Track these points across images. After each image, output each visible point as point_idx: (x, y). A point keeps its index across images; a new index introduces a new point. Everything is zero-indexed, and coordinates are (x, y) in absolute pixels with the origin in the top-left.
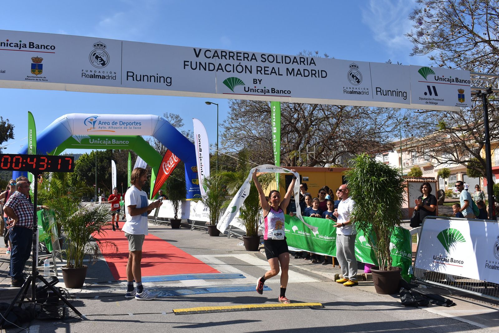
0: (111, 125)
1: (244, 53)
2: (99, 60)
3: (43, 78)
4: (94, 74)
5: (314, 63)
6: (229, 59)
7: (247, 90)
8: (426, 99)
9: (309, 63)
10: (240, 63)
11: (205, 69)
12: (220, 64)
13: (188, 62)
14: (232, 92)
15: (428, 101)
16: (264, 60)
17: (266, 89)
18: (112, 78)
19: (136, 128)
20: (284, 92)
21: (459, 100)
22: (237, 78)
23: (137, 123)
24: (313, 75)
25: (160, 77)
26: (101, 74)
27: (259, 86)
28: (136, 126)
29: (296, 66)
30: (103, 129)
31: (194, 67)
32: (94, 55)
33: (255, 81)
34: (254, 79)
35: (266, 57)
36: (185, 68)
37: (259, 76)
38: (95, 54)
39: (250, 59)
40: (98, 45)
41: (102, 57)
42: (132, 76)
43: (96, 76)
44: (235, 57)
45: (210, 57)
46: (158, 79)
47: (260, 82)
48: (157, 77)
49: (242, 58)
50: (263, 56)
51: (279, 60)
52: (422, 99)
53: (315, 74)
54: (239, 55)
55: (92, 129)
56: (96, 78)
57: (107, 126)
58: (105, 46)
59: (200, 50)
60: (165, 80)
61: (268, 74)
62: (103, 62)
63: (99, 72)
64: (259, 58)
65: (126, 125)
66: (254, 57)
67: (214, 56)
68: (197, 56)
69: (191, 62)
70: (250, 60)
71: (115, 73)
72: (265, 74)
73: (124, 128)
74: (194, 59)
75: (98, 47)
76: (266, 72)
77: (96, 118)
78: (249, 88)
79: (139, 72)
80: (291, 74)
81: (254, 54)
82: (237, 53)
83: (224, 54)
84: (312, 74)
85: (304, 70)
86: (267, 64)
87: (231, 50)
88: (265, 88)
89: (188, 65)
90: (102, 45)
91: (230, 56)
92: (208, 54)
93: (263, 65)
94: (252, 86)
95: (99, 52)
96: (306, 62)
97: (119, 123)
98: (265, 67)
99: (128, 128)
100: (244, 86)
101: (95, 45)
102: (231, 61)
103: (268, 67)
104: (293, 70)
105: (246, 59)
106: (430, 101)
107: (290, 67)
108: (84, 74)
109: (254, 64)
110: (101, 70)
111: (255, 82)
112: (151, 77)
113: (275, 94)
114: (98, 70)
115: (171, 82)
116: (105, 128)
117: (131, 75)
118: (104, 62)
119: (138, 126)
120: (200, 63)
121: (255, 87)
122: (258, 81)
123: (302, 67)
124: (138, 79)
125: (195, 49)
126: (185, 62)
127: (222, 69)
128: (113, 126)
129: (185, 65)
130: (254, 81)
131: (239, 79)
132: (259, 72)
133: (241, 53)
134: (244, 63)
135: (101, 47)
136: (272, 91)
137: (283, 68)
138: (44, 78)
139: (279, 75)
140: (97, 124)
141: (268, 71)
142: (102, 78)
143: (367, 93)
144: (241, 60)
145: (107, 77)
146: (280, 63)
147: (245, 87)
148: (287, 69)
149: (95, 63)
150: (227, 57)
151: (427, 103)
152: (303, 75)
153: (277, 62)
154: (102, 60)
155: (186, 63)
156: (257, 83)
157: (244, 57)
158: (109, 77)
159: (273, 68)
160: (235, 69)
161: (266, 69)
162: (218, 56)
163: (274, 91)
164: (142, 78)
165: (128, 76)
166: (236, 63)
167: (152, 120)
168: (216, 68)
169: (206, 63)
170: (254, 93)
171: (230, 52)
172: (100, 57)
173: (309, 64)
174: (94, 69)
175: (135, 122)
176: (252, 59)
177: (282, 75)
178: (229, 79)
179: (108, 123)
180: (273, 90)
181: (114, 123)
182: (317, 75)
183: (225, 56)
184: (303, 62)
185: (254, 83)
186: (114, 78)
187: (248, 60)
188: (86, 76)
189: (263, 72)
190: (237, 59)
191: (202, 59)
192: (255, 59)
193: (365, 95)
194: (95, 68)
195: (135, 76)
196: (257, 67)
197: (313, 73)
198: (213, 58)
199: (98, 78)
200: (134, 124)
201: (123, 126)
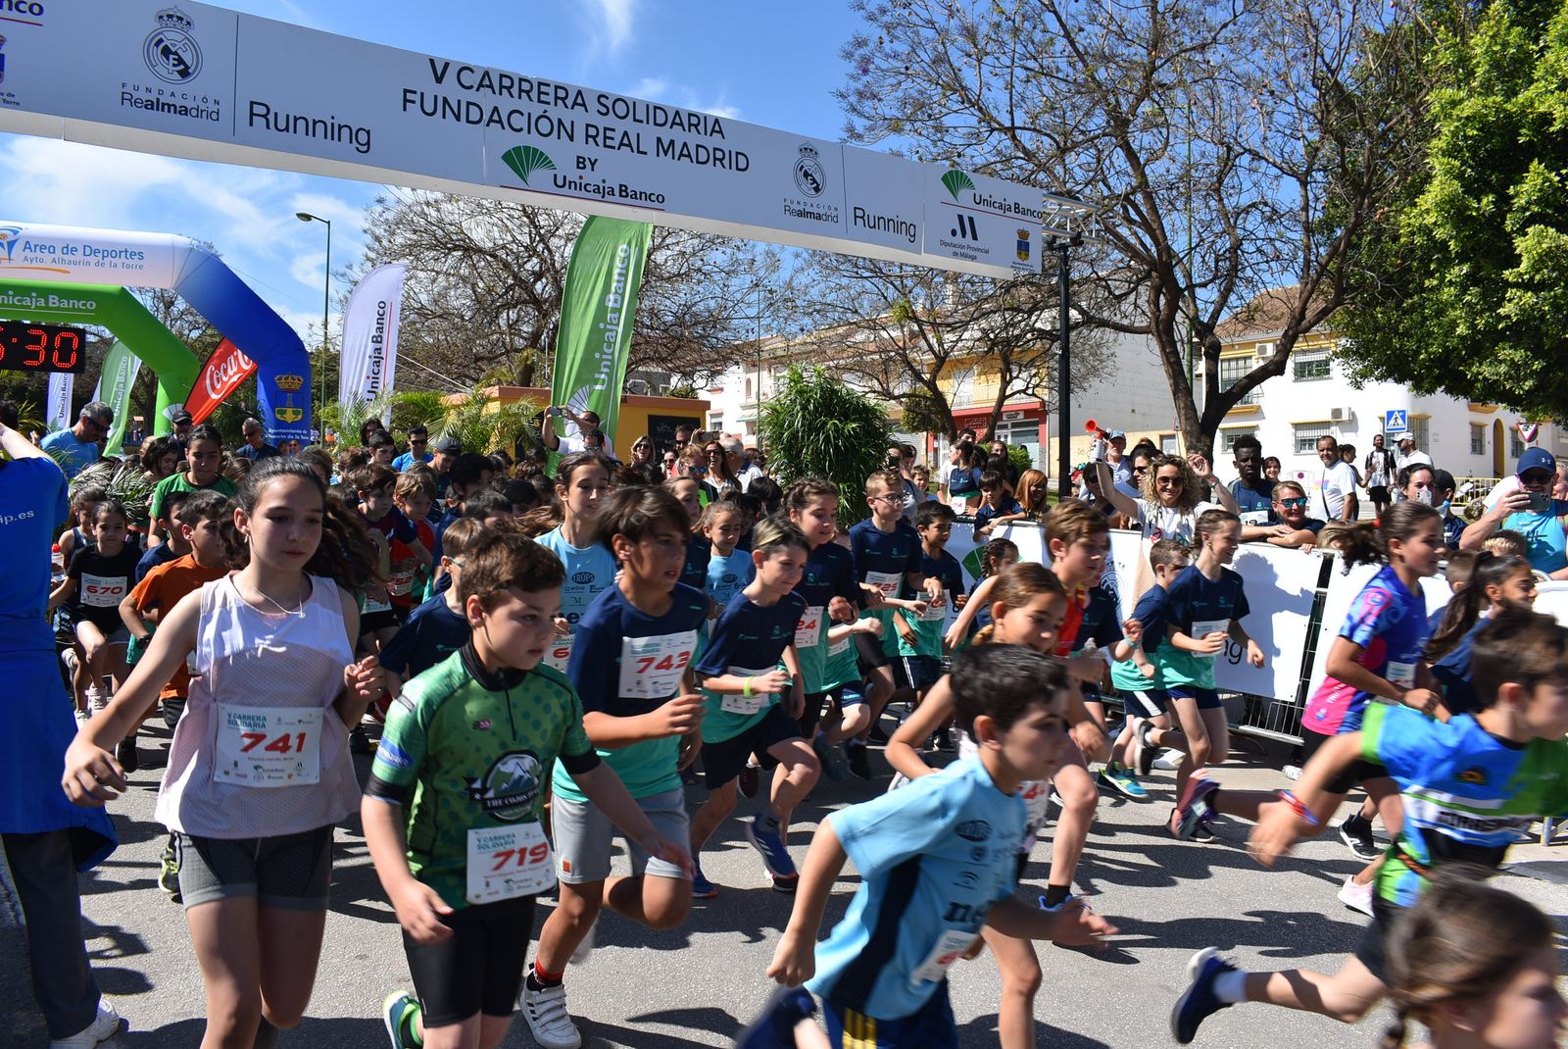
0: (58, 254)
1: (557, 87)
2: (172, 61)
3: (5, 97)
4: (158, 100)
5: (721, 132)
6: (520, 98)
7: (560, 182)
8: (955, 246)
9: (709, 131)
10: (545, 111)
11: (458, 118)
12: (496, 109)
13: (415, 92)
14: (523, 185)
15: (958, 250)
16: (604, 110)
17: (606, 186)
18: (209, 115)
19: (128, 266)
20: (648, 197)
21: (1019, 254)
22: (535, 150)
23: (133, 254)
24: (718, 162)
25: (340, 127)
26: (178, 102)
27: (590, 177)
28: (130, 262)
29: (679, 135)
30: (35, 264)
31: (429, 108)
32: (157, 44)
33: (581, 162)
34: (578, 157)
35: (609, 103)
36: (405, 109)
37: (590, 151)
38: (161, 41)
39: (570, 102)
40: (170, 16)
41: (180, 52)
42: (265, 116)
43: (163, 104)
44: (534, 94)
45: (471, 87)
46: (334, 131)
47: (593, 164)
48: (333, 124)
49: (551, 98)
50: (603, 100)
51: (641, 115)
52: (946, 244)
53: (721, 160)
54: (543, 89)
55: (5, 263)
56: (163, 110)
57: (47, 256)
58: (189, 23)
59: (447, 65)
60: (354, 136)
61: (613, 148)
62: (182, 67)
63: (173, 94)
64: (593, 104)
65: (100, 255)
66: (579, 101)
67: (481, 85)
68: (439, 80)
69: (422, 94)
70: (570, 105)
71: (217, 102)
72: (605, 146)
73: (97, 264)
74: (431, 89)
75: (170, 23)
76: (608, 142)
77: (15, 232)
78: (565, 177)
79: (282, 108)
80: (666, 153)
81: (579, 93)
82: (540, 84)
83: (507, 83)
84: (715, 159)
85: (698, 146)
86: (610, 121)
87: (524, 74)
88: (604, 181)
89: (413, 102)
90: (180, 19)
91: (521, 91)
92: (466, 77)
93: (601, 122)
94: (573, 174)
95: (173, 37)
96: (701, 128)
97: (80, 250)
98: (605, 129)
99: (107, 265)
100: (555, 172)
101: (161, 17)
102: (524, 104)
103: (613, 130)
104: (672, 142)
105: (559, 102)
106: (963, 251)
107: (667, 134)
108: (129, 97)
109: (578, 118)
110: (179, 90)
111: (581, 165)
112: (315, 123)
113: (628, 200)
114: (168, 89)
115: (368, 143)
116: (42, 260)
117: (259, 113)
118: (187, 67)
119: (136, 261)
120: (445, 100)
121: (581, 178)
122: (587, 163)
123: (693, 138)
124: (282, 125)
125: (432, 61)
126: (406, 91)
127: (500, 121)
128: (66, 257)
129: (406, 101)
130: (578, 162)
131: (542, 154)
132: (590, 140)
133: (548, 85)
134: (556, 112)
135: (179, 25)
136: (621, 191)
137: (649, 134)
138: (9, 95)
139: (639, 152)
140: (18, 248)
141: (612, 139)
142: (180, 112)
143: (835, 219)
144: (549, 103)
145: (194, 113)
146: (641, 122)
147: (555, 176)
148: (659, 140)
149: (159, 68)
150: (515, 91)
151: (955, 254)
152: (694, 159)
153: (635, 120)
154: (180, 61)
155: (409, 96)
156: (584, 167)
157: (557, 98)
158: (200, 113)
159: (626, 133)
160: (533, 124)
161: (609, 134)
162: (491, 86)
163: (625, 191)
164: (291, 124)
165: (252, 114)
166: (536, 109)
167: (172, 248)
168: (486, 118)
169: (459, 101)
170: (578, 193)
171: (521, 80)
172: (176, 53)
173: (709, 133)
174: (156, 84)
175: (126, 251)
176: (575, 103)
177: (645, 153)
178: (517, 149)
179: (52, 249)
180: (623, 190)
181: (69, 248)
182: (726, 162)
183: (509, 89)
184: (696, 126)
185: (578, 167)
186: (214, 116)
187: (566, 107)
188: (134, 102)
189: (600, 140)
190: (539, 101)
191: (450, 89)
192: (584, 105)
193: (829, 223)
194: (161, 81)
195: (271, 117)
196: (588, 126)
197: (718, 158)
198: (478, 90)
199: (169, 111)
200: (123, 254)
201: (93, 259)
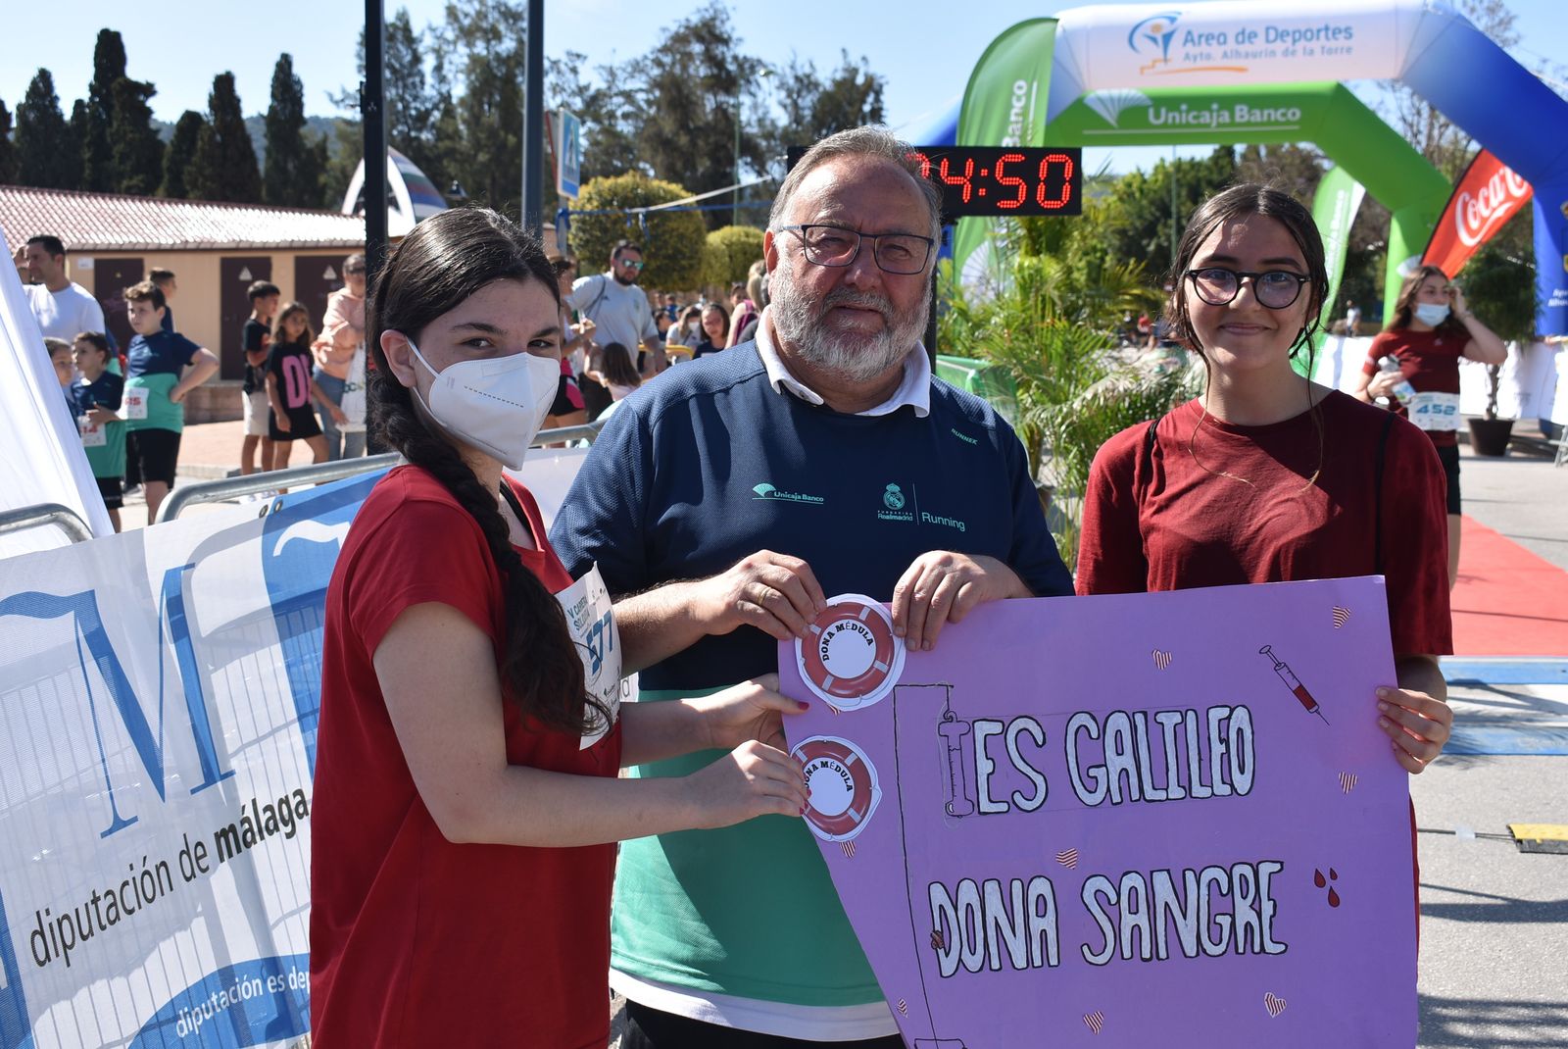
0: (1231, 45)
19: (1330, 51)
23: (1336, 31)
28: (1332, 44)
30: (1200, 63)
55: (1161, 66)
57: (1216, 50)
65: (1289, 39)
73: (1286, 53)
77: (1172, 20)
97: (1262, 36)
99: (1300, 52)
116: (1209, 57)
119: (1341, 42)
128: (1243, 48)
140: (1176, 42)
167: (1396, 19)
175: (1327, 29)
179: (1221, 38)
181: (1245, 34)
200: (1322, 34)
201: (1279, 46)
